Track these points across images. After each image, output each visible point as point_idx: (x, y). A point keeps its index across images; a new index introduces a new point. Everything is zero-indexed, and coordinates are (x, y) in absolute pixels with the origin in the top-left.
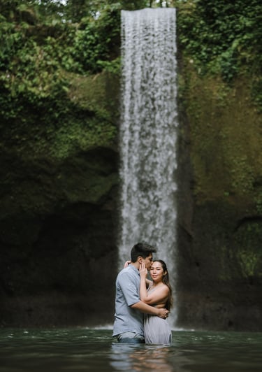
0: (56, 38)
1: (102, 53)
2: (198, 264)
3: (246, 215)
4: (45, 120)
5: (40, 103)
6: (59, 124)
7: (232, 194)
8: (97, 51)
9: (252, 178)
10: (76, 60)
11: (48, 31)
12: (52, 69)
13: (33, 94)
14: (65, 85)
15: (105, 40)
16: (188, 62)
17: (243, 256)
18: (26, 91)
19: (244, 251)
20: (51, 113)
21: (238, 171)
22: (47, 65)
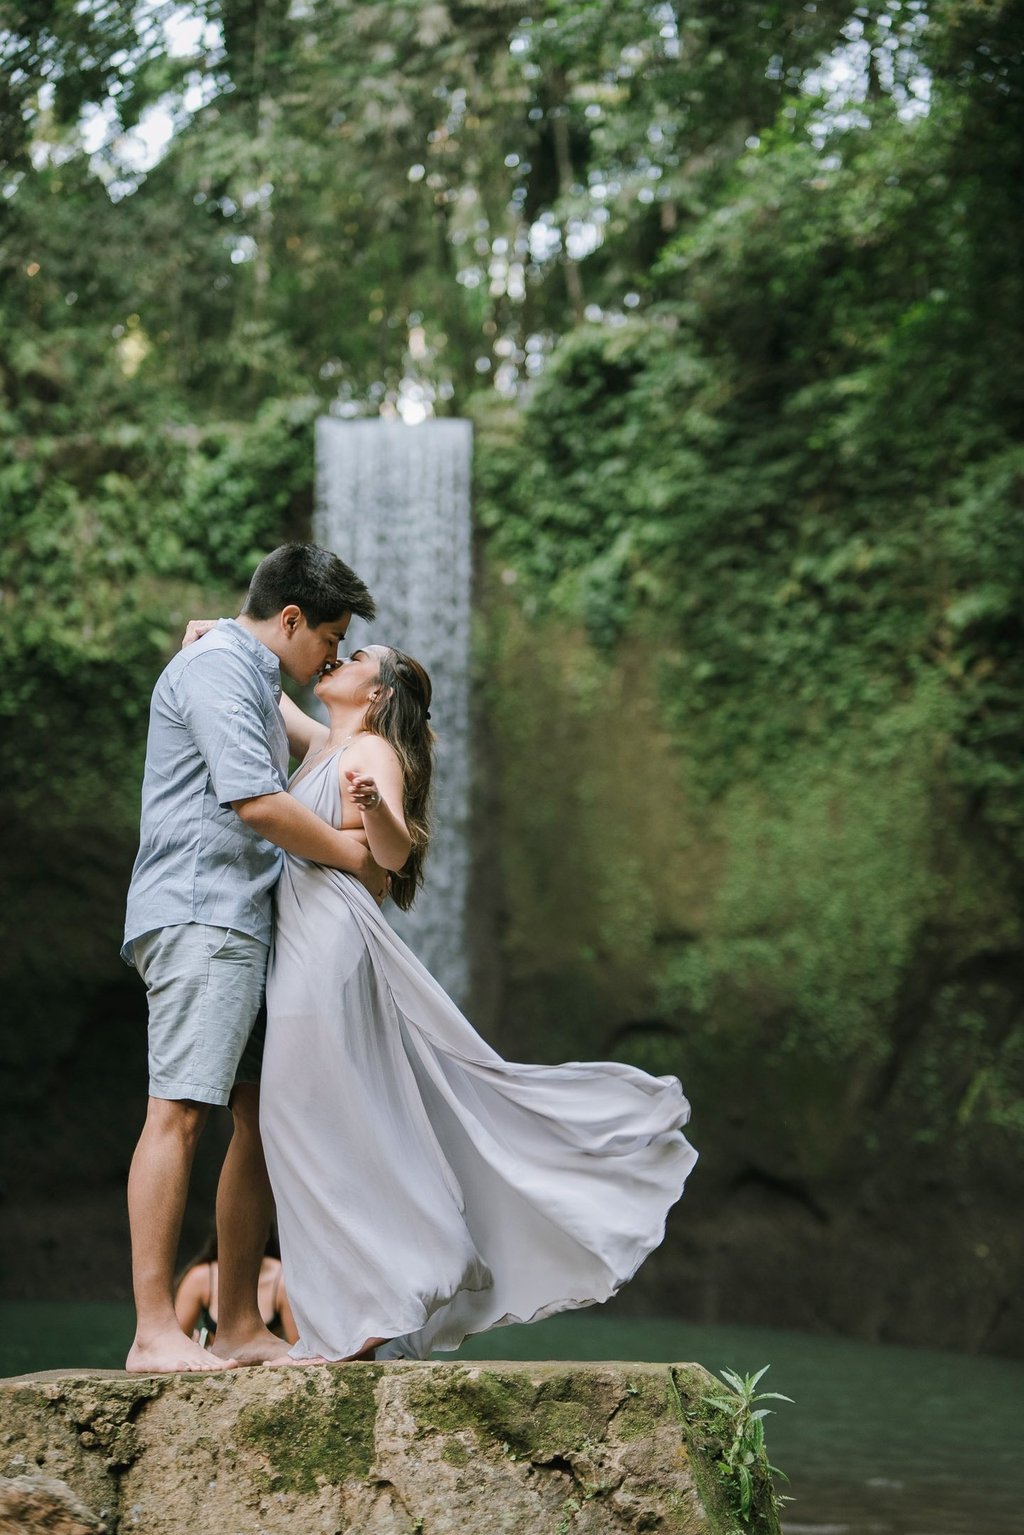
0: (133, 476)
3: (633, 1016)
4: (99, 721)
5: (85, 677)
7: (603, 957)
9: (650, 924)
10: (190, 544)
11: (108, 456)
12: (120, 575)
13: (66, 651)
15: (273, 499)
16: (497, 578)
18: (47, 641)
20: (118, 702)
22: (104, 564)
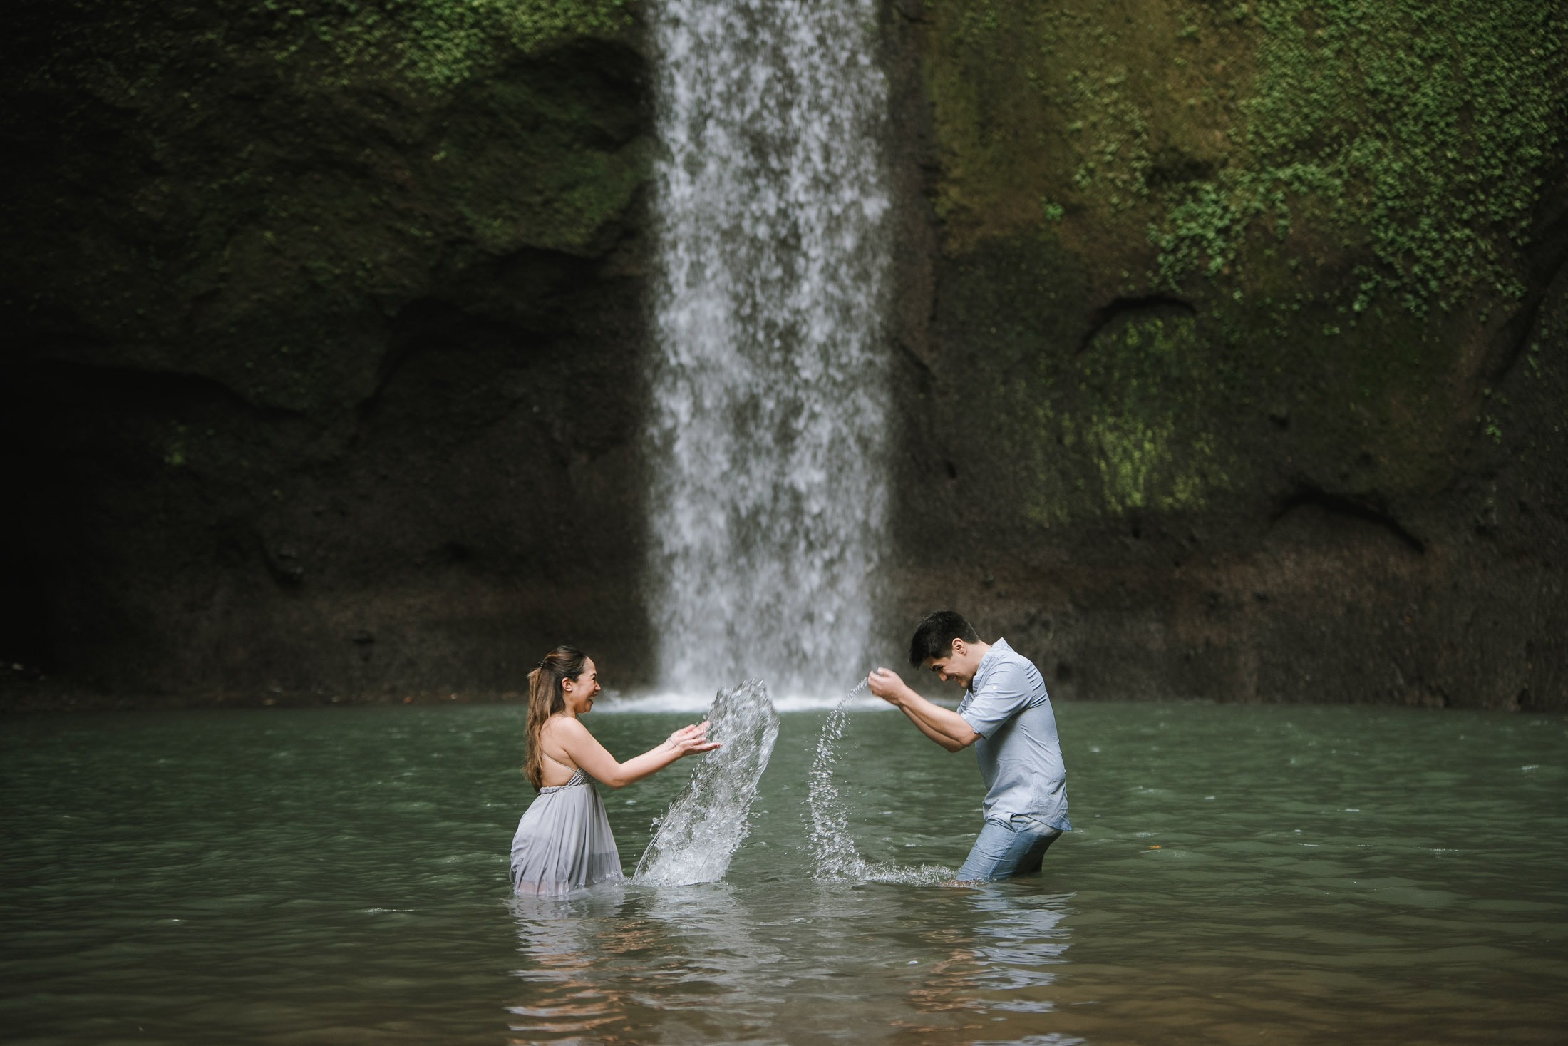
2: (951, 471)
3: (1121, 290)
7: (1073, 211)
9: (1144, 153)
17: (1110, 437)
19: (1110, 420)
21: (1094, 126)
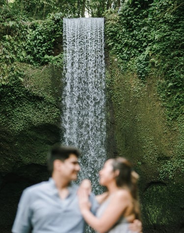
1: (48, 50)
3: (152, 180)
4: (5, 101)
6: (16, 105)
8: (44, 49)
9: (157, 154)
10: (28, 53)
11: (6, 29)
14: (20, 75)
15: (51, 40)
16: (113, 61)
19: (150, 206)
20: (10, 96)
21: (147, 147)
22: (6, 58)
